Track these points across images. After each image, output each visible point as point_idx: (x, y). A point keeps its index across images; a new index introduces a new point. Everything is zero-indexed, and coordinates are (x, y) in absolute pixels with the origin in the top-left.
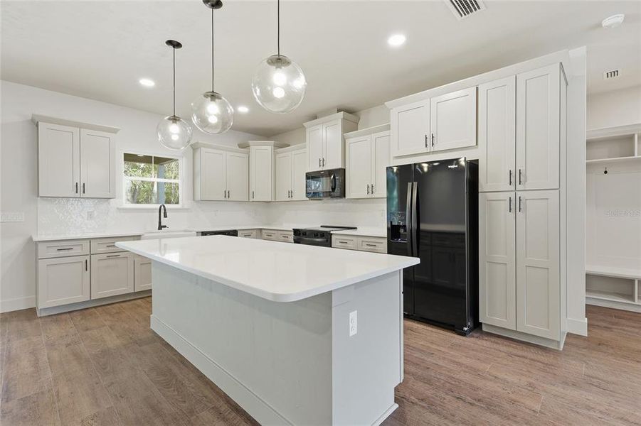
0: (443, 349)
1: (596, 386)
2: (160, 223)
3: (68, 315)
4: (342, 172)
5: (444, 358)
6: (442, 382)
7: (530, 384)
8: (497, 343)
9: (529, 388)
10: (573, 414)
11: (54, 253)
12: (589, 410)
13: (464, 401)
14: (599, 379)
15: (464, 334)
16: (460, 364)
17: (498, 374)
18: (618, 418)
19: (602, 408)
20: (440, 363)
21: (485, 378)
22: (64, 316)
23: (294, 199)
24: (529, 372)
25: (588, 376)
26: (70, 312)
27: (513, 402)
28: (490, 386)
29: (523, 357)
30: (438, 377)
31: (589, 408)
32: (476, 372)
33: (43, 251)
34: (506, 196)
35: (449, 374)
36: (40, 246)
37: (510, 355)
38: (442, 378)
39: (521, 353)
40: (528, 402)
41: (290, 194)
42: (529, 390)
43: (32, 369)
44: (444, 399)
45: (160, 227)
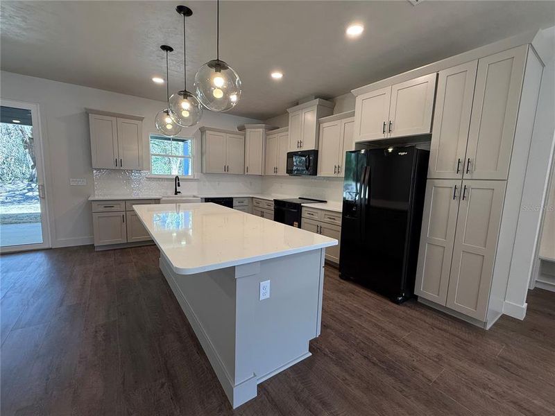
0: (372, 313)
1: (505, 368)
2: (176, 189)
3: (113, 252)
4: (315, 153)
5: (370, 321)
6: (358, 341)
7: (439, 357)
8: (426, 315)
9: (435, 359)
10: (466, 389)
11: (102, 209)
12: (485, 389)
13: (370, 360)
14: (512, 363)
15: (398, 303)
16: (382, 329)
17: (413, 342)
18: (512, 402)
19: (499, 390)
20: (364, 325)
21: (398, 344)
22: (110, 252)
23: (278, 174)
24: (443, 345)
25: (502, 358)
26: (115, 250)
27: (414, 369)
28: (400, 351)
29: (445, 330)
30: (357, 336)
31: (485, 387)
32: (392, 337)
33: (95, 207)
34: (452, 184)
35: (368, 335)
36: (93, 204)
37: (433, 326)
38: (360, 337)
39: (444, 327)
40: (428, 372)
41: (276, 170)
42: (435, 361)
43: (80, 287)
44: (353, 355)
45: (176, 193)
